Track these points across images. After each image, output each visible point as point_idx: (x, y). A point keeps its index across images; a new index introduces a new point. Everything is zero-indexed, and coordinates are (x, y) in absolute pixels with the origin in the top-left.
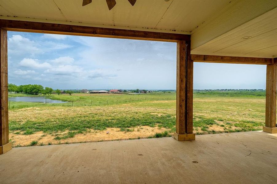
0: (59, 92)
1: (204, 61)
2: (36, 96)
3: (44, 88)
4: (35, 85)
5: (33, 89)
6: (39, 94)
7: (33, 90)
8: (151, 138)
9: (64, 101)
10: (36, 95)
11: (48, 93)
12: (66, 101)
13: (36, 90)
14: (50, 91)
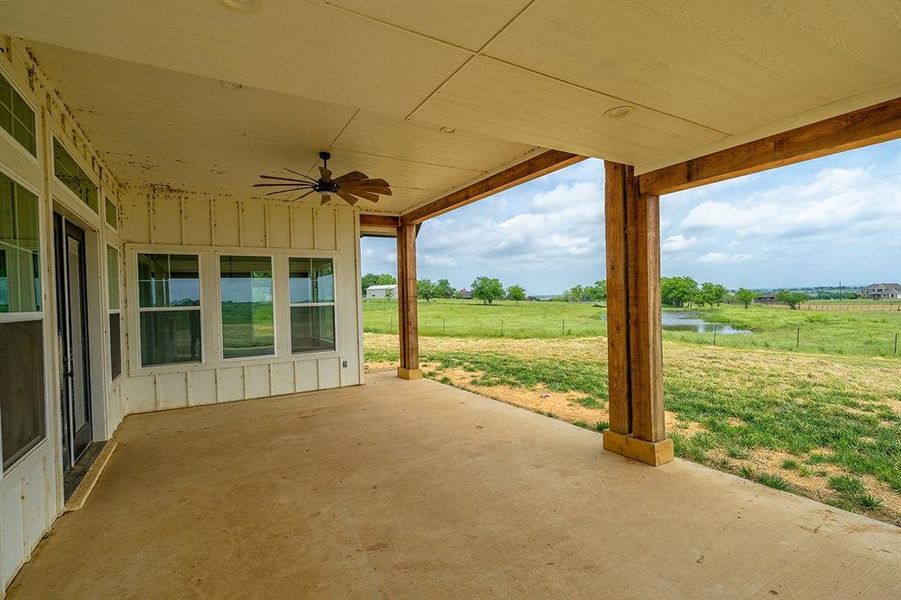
0: (744, 298)
1: (690, 184)
2: (679, 309)
3: (700, 287)
4: (674, 279)
5: (670, 291)
6: (685, 305)
7: (669, 293)
8: (584, 426)
9: (738, 328)
10: (678, 306)
11: (710, 301)
12: (745, 327)
13: (676, 292)
14: (716, 295)
